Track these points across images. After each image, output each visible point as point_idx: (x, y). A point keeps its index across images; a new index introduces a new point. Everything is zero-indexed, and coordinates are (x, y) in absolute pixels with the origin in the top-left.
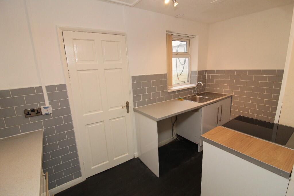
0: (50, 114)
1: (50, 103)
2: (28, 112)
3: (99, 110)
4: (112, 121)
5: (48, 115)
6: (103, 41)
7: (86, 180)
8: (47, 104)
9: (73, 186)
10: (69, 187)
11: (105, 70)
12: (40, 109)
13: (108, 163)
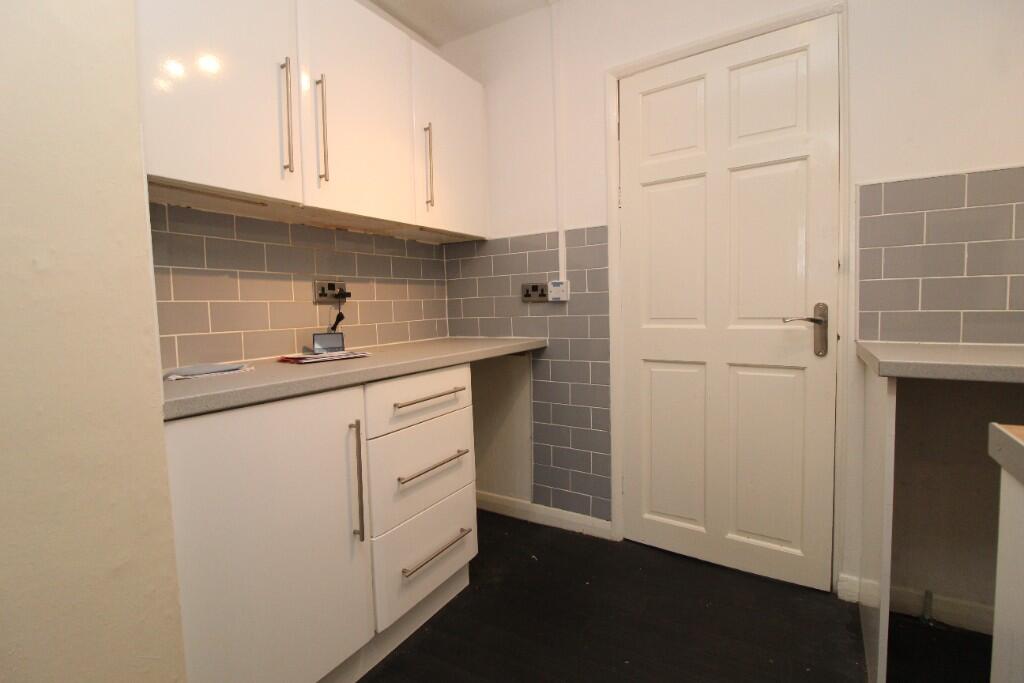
0: (564, 302)
1: (569, 276)
2: (528, 291)
3: (693, 319)
4: (741, 373)
5: (559, 303)
6: (738, 67)
7: (621, 542)
8: (563, 278)
9: (585, 533)
10: (578, 529)
11: (734, 173)
12: (546, 286)
13: (699, 532)
